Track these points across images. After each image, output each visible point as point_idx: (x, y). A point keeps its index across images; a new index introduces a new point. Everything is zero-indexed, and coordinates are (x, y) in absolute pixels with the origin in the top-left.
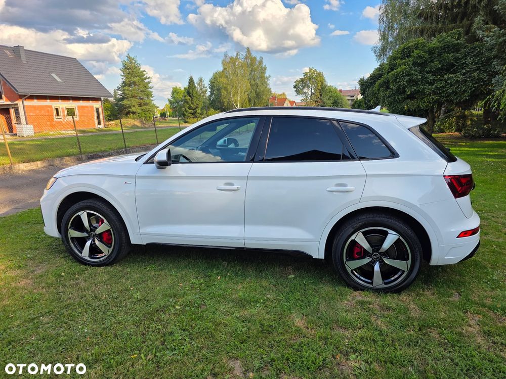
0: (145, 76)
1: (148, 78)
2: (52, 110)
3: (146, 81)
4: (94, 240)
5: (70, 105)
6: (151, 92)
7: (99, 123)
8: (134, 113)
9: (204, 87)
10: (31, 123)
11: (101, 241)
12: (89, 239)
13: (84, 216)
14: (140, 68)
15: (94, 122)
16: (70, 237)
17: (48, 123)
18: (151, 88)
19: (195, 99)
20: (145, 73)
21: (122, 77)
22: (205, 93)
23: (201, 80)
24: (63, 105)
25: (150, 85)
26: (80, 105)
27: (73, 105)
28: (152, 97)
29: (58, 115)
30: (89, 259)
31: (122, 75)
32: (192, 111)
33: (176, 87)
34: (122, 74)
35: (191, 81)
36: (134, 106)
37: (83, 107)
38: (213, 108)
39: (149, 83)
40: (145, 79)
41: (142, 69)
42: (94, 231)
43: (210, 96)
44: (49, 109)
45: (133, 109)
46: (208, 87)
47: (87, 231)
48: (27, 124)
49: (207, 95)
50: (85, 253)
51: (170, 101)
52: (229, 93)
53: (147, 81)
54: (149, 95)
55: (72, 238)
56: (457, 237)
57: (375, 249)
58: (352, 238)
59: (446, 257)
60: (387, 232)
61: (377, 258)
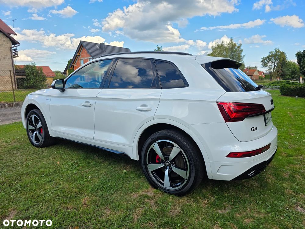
4: (37, 132)
12: (35, 131)
30: (34, 142)
42: (37, 127)
55: (30, 129)
56: (226, 157)
57: (166, 157)
58: (152, 147)
59: (218, 173)
60: (173, 144)
61: (168, 165)
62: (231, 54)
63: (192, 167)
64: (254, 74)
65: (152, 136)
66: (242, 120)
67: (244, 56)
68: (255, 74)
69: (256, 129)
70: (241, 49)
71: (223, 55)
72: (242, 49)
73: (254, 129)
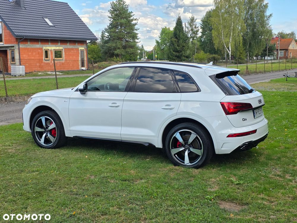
0: (132, 18)
1: (135, 20)
2: (43, 52)
3: (132, 23)
4: (47, 134)
5: (58, 48)
6: (137, 34)
7: (83, 65)
8: (117, 55)
9: (195, 27)
10: (24, 64)
11: (50, 134)
12: (45, 133)
13: (43, 119)
14: (128, 10)
15: (78, 64)
16: (35, 131)
17: (38, 64)
18: (136, 30)
19: (181, 41)
20: (132, 14)
21: (110, 19)
22: (196, 34)
23: (192, 20)
24: (51, 48)
25: (136, 27)
26: (66, 47)
27: (61, 48)
28: (138, 39)
29: (47, 57)
30: (43, 144)
31: (110, 17)
32: (177, 54)
33: (166, 27)
34: (110, 15)
35: (179, 22)
36: (119, 48)
37: (69, 49)
38: (204, 50)
39: (136, 24)
40: (132, 20)
41: (129, 11)
42: (48, 129)
43: (201, 37)
44: (40, 51)
45: (117, 52)
46: (199, 28)
47: (44, 128)
48: (20, 64)
49: (198, 36)
50: (42, 141)
51: (157, 42)
52: (219, 34)
53: (134, 22)
54: (135, 37)
55: (37, 132)
56: (227, 137)
57: (186, 142)
58: (174, 135)
59: (222, 149)
60: (191, 132)
61: (187, 148)
62: (248, 12)
63: (205, 146)
64: (289, 46)
65: (174, 127)
66: (236, 113)
67: (271, 15)
68: (291, 47)
69: (246, 119)
70: (264, 4)
71: (235, 13)
72: (267, 4)
73: (244, 120)
